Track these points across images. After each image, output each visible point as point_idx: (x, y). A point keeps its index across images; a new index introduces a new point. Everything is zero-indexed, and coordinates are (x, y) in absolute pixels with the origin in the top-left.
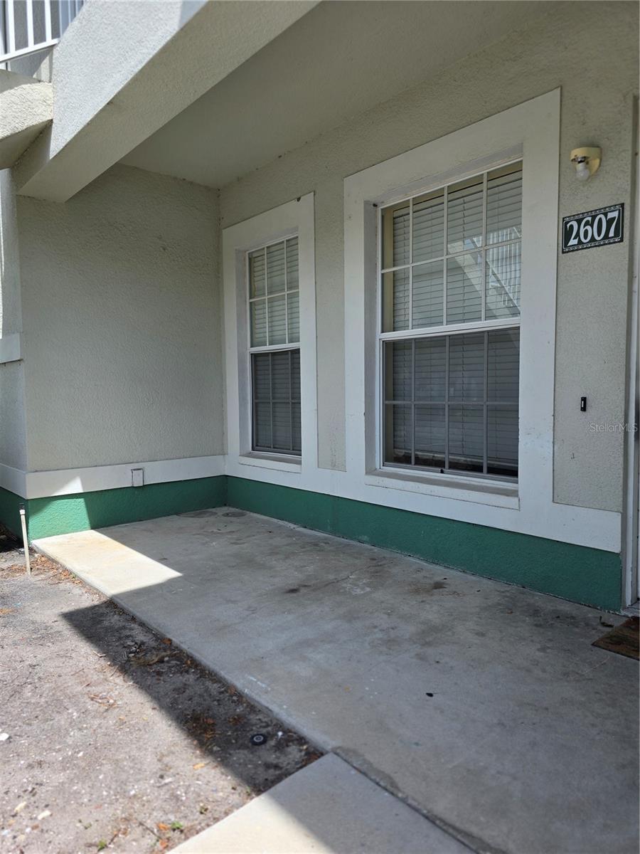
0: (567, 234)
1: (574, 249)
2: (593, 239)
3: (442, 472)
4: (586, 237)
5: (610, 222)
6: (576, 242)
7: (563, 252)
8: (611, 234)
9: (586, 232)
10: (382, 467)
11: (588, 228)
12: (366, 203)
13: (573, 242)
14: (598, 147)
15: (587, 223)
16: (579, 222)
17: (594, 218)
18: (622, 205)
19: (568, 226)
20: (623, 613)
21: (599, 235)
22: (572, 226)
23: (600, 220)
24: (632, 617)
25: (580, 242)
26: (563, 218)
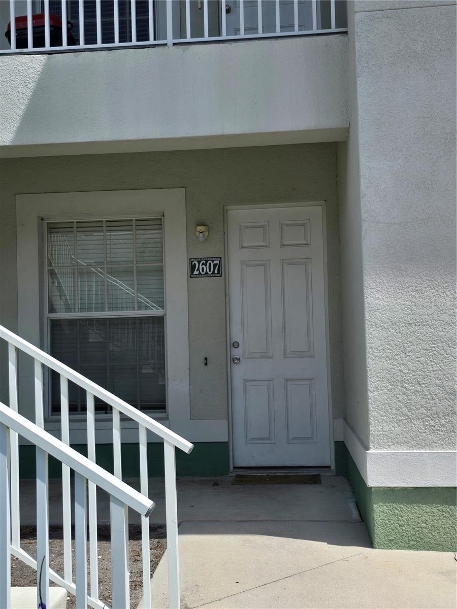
0: (193, 268)
1: (196, 276)
2: (206, 273)
3: (106, 413)
4: (203, 271)
5: (215, 265)
6: (198, 273)
7: (191, 277)
8: (216, 272)
9: (203, 268)
10: (50, 416)
11: (204, 266)
12: (39, 217)
13: (196, 272)
14: (207, 226)
15: (203, 264)
16: (199, 262)
17: (207, 262)
18: (221, 258)
19: (193, 263)
20: (230, 475)
21: (210, 272)
22: (195, 264)
23: (210, 264)
24: (236, 475)
25: (200, 273)
26: (190, 259)
